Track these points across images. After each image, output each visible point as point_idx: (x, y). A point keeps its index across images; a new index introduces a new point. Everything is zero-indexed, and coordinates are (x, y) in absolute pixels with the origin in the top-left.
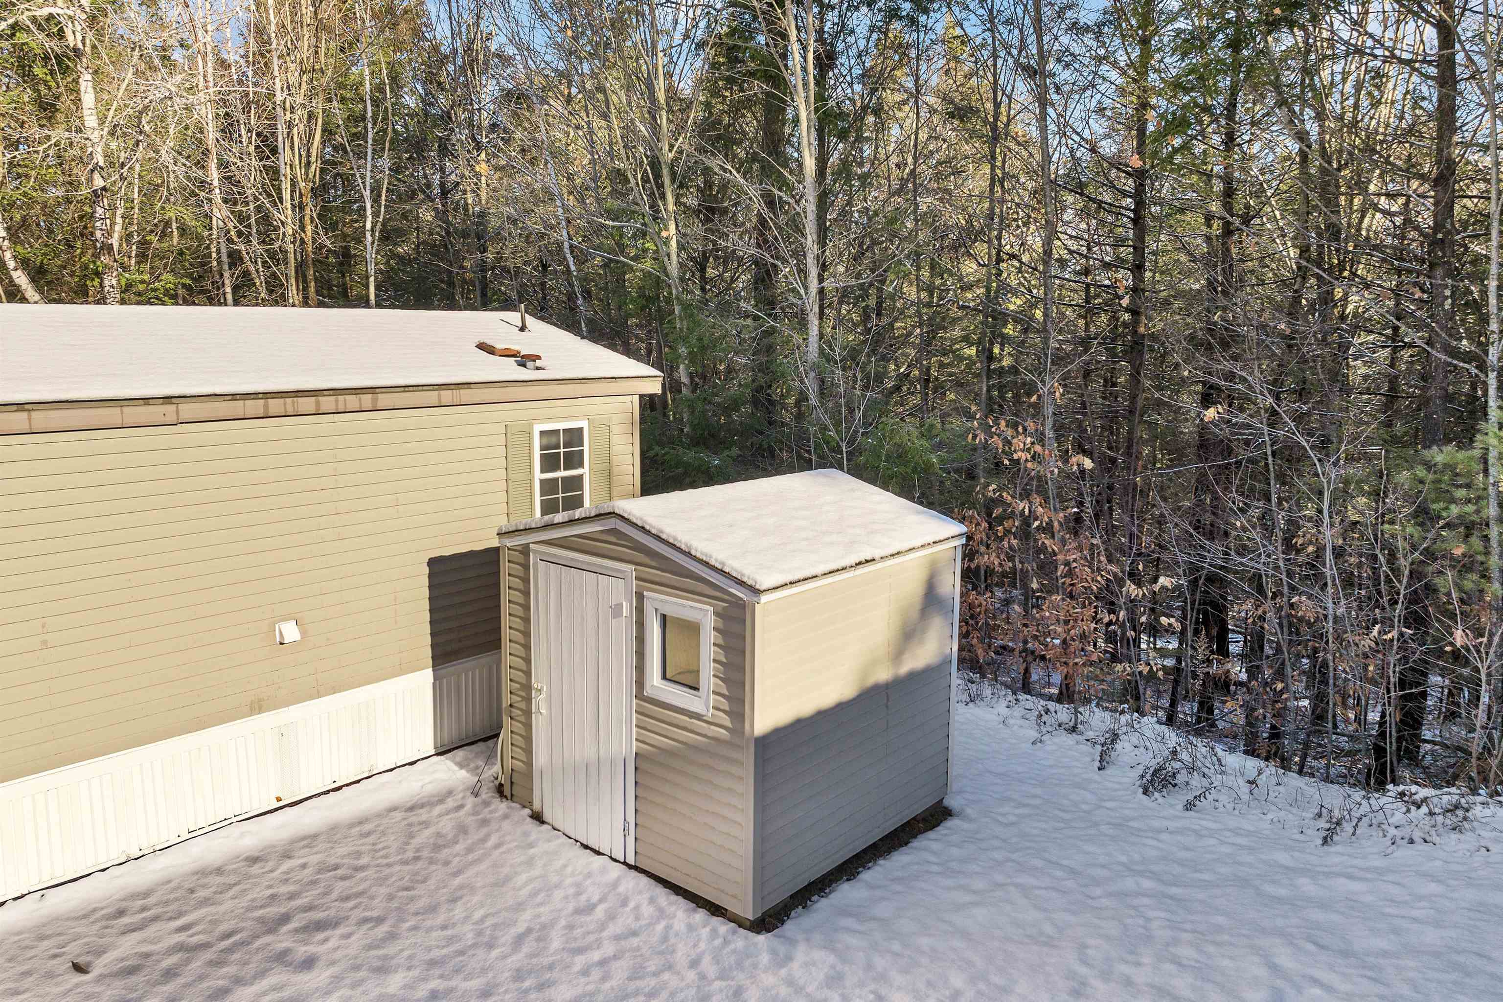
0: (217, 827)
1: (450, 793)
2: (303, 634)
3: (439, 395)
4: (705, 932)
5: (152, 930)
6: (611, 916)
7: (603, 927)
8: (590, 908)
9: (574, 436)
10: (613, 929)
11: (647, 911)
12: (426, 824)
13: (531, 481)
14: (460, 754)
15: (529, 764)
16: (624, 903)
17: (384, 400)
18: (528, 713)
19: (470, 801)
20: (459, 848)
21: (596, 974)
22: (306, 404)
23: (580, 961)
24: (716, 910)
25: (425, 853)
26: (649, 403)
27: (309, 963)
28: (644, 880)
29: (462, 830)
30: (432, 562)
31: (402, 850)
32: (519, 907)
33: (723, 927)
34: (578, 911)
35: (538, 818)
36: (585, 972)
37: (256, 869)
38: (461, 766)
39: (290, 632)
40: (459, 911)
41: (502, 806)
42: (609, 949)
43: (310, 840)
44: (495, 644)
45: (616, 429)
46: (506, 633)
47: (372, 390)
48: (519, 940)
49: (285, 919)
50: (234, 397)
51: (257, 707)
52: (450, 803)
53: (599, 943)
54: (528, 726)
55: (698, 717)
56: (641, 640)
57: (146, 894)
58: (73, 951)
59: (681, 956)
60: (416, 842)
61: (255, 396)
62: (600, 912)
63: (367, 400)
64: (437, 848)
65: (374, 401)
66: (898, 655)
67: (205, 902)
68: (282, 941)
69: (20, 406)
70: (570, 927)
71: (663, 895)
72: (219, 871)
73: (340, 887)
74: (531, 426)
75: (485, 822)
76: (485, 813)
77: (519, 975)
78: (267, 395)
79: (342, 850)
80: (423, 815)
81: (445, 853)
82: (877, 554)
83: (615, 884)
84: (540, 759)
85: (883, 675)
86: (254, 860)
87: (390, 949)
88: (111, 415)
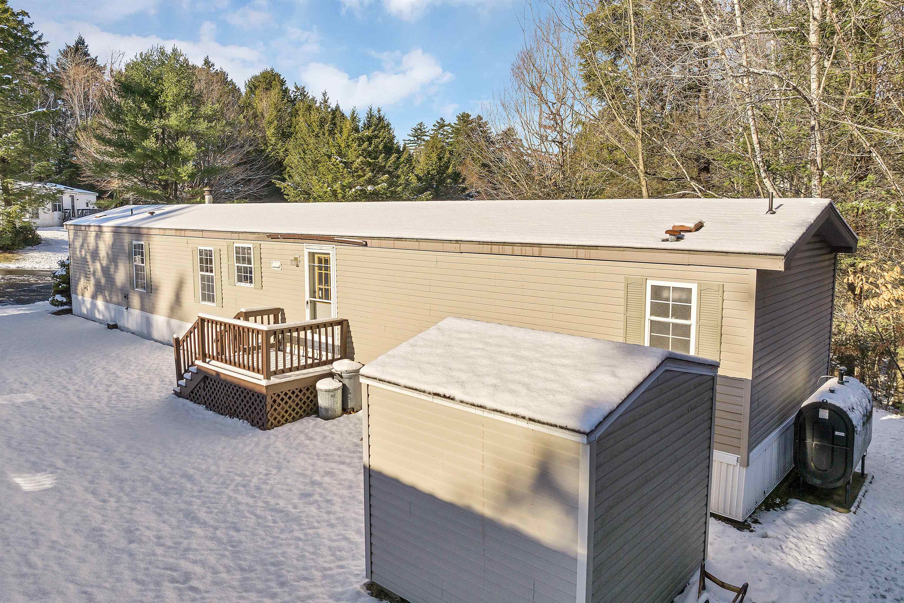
3: (577, 252)
13: (643, 320)
17: (545, 251)
22: (508, 249)
45: (726, 295)
47: (539, 245)
50: (479, 243)
63: (536, 250)
65: (540, 251)
74: (644, 281)
78: (492, 243)
88: (439, 246)
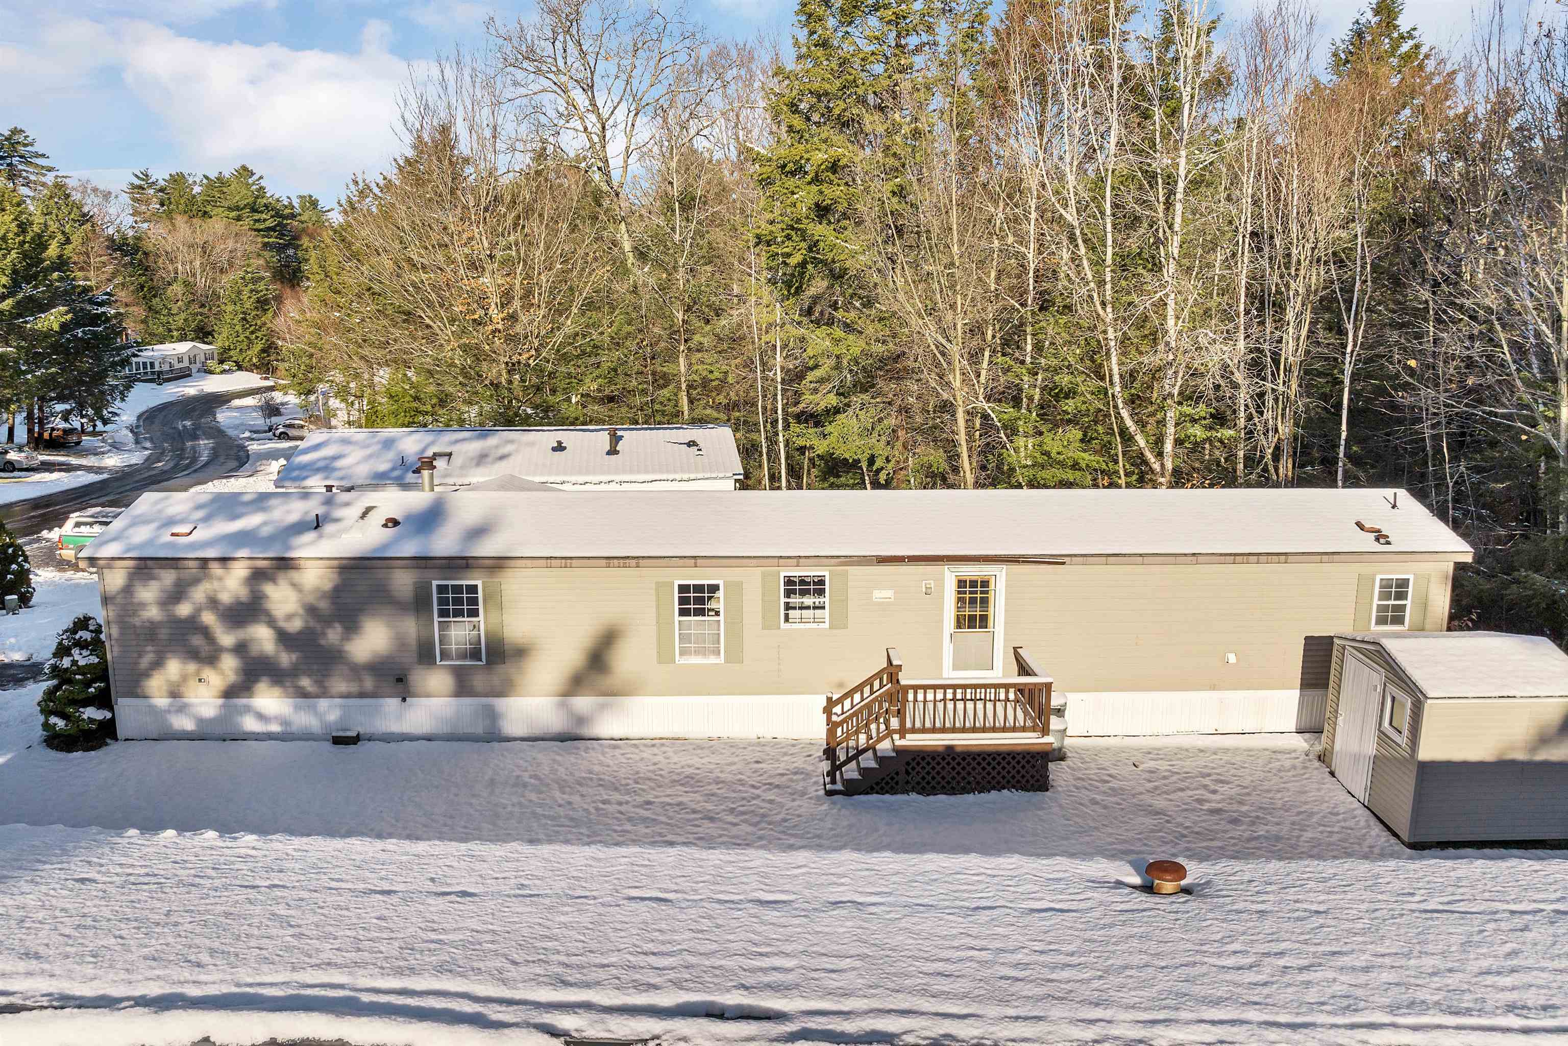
0: (1188, 734)
1: (1295, 751)
2: (1238, 660)
3: (1321, 558)
4: (1383, 839)
5: (1160, 762)
6: (1345, 820)
7: (1339, 822)
8: (1337, 814)
9: (1404, 583)
10: (1343, 824)
11: (1362, 823)
12: (1279, 760)
13: (1371, 605)
14: (1307, 735)
15: (1333, 748)
16: (1354, 817)
17: (1291, 559)
18: (1335, 724)
19: (1303, 757)
20: (1290, 774)
21: (1325, 834)
22: (1253, 559)
23: (1321, 828)
24: (1395, 835)
25: (1274, 771)
26: (1460, 567)
27: (1214, 792)
28: (1368, 812)
29: (1294, 767)
30: (1306, 638)
31: (1264, 766)
32: (1306, 803)
33: (1393, 840)
34: (1331, 813)
35: (1332, 774)
36: (1321, 832)
37: (1201, 754)
38: (1306, 741)
39: (1232, 658)
40: (1279, 795)
41: (1317, 764)
42: (1336, 829)
43: (1226, 750)
44: (1326, 686)
45: (1433, 579)
46: (1331, 683)
47: (1285, 554)
48: (1299, 813)
49: (1209, 775)
50: (1221, 555)
51: (1213, 688)
52: (1293, 755)
53: (1333, 826)
54: (1335, 729)
55: (1399, 746)
56: (1383, 704)
57: (1159, 749)
58: (1133, 759)
59: (1367, 843)
60: (1271, 766)
61: (1230, 555)
62: (1341, 817)
64: (1279, 770)
65: (1286, 559)
66: (1534, 749)
67: (1180, 759)
68: (1206, 781)
69: (1141, 555)
70: (1324, 817)
71: (1373, 821)
72: (1187, 750)
73: (1233, 771)
74: (1375, 575)
75: (1305, 768)
76: (1308, 764)
77: (1293, 823)
79: (1238, 758)
80: (1279, 756)
81: (1282, 774)
82: (1518, 694)
83: (1354, 810)
84: (1337, 747)
85: (1520, 756)
86: (1201, 751)
87: (1247, 798)
